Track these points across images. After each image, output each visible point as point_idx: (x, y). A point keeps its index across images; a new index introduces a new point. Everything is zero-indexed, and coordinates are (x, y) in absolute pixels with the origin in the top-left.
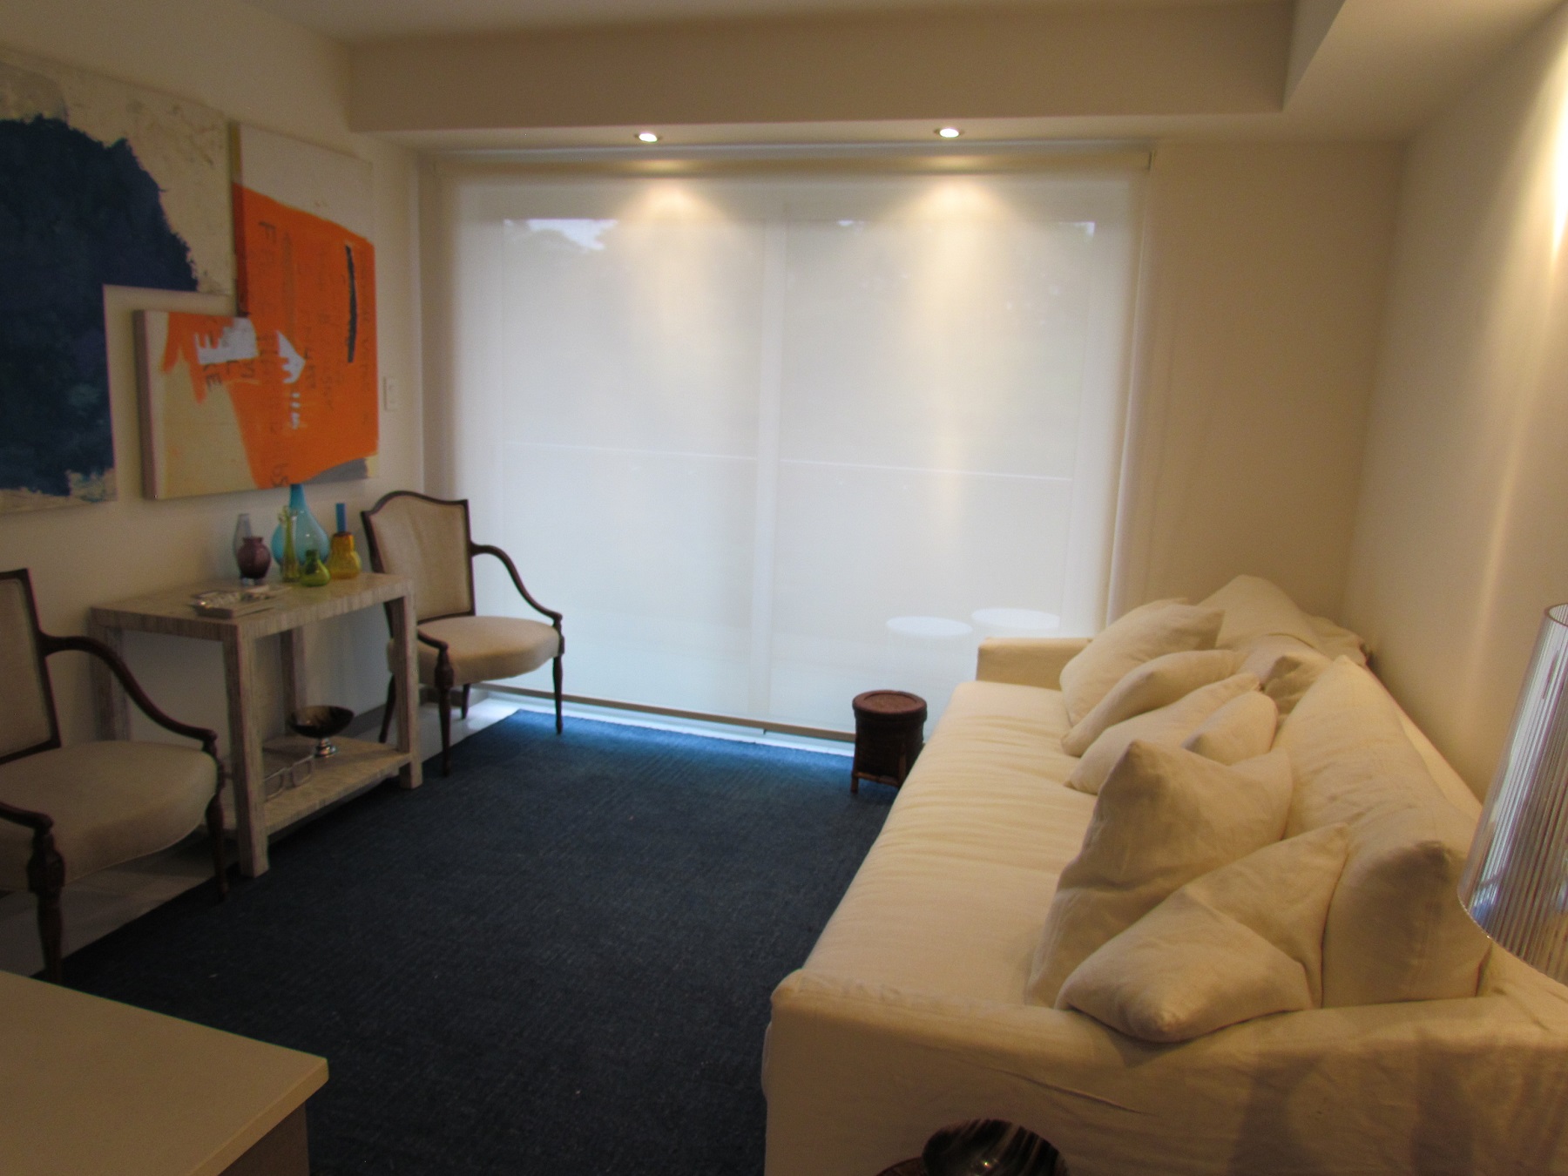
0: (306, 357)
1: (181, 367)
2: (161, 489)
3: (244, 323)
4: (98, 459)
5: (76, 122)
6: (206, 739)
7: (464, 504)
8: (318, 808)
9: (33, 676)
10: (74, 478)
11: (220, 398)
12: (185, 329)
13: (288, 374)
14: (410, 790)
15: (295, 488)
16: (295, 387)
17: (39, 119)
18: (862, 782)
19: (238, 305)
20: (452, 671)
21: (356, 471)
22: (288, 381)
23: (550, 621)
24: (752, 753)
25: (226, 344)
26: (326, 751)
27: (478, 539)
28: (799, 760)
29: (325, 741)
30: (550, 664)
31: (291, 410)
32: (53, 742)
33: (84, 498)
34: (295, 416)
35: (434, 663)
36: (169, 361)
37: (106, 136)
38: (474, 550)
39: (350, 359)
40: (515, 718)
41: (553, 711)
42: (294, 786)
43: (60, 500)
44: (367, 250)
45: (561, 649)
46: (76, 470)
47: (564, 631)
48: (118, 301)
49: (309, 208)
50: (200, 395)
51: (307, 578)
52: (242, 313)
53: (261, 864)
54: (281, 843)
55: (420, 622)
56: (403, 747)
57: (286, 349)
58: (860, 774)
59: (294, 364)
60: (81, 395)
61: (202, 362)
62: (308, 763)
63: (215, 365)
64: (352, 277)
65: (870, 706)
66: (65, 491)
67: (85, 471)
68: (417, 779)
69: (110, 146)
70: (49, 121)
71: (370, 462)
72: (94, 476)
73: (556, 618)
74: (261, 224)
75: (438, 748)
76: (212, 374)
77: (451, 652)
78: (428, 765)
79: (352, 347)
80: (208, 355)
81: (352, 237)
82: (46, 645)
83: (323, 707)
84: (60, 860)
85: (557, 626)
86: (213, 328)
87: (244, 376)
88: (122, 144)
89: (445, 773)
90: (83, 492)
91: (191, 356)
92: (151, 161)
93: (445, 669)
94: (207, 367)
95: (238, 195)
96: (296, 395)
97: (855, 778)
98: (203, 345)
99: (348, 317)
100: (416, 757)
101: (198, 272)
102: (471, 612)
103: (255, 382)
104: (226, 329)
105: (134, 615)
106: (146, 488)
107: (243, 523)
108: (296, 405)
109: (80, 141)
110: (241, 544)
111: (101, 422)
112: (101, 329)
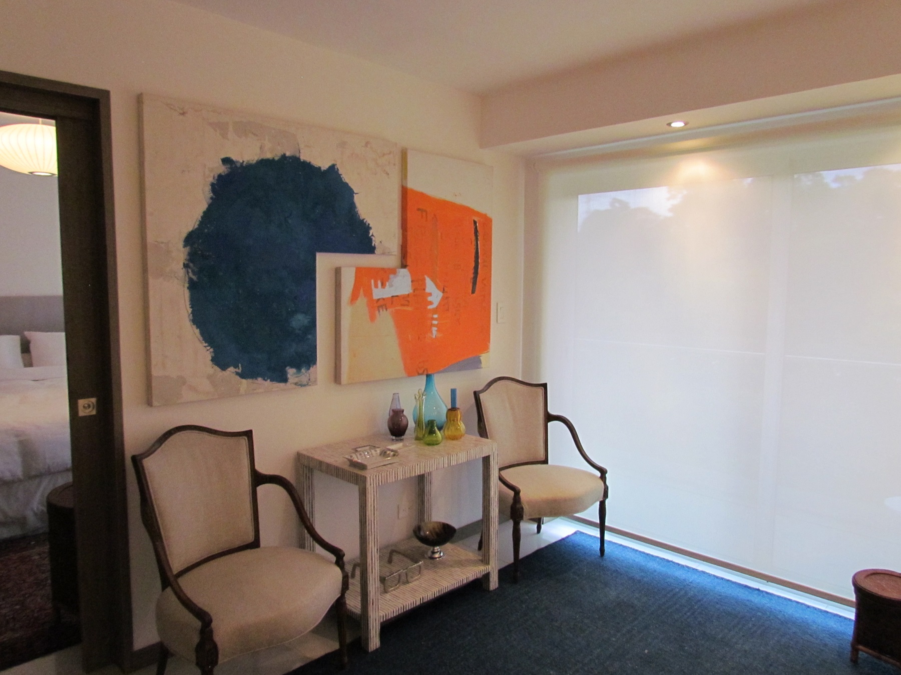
0: (444, 291)
1: (362, 301)
2: (344, 378)
3: (404, 271)
4: (307, 359)
5: (304, 157)
6: (338, 554)
7: (545, 386)
8: (418, 603)
9: (247, 498)
10: (291, 371)
11: (386, 318)
12: (364, 277)
13: (431, 303)
14: (489, 591)
15: (429, 376)
16: (435, 311)
17: (284, 157)
18: (862, 655)
19: (402, 262)
20: (522, 508)
21: (476, 363)
22: (430, 307)
23: (598, 474)
24: (756, 599)
25: (391, 286)
26: (437, 555)
27: (552, 411)
28: (798, 614)
29: (437, 548)
30: (597, 505)
31: (432, 325)
32: (255, 544)
33: (296, 384)
34: (434, 329)
35: (511, 501)
36: (354, 297)
37: (323, 164)
38: (549, 418)
39: (473, 292)
40: (573, 538)
41: (598, 535)
42: (408, 582)
43: (282, 385)
44: (487, 221)
45: (606, 495)
46: (292, 367)
47: (607, 483)
48: (324, 262)
49: (449, 198)
50: (372, 318)
51: (428, 438)
52: (404, 266)
53: (374, 642)
54: (389, 628)
55: (501, 469)
56: (485, 560)
57: (430, 286)
58: (861, 647)
59: (435, 295)
60: (299, 320)
61: (375, 297)
62: (420, 566)
63: (383, 299)
64: (477, 239)
65: (870, 586)
66: (285, 380)
67: (298, 368)
68: (494, 583)
69: (325, 169)
70: (290, 157)
71: (483, 357)
72: (303, 370)
73: (603, 472)
74: (418, 209)
75: (510, 559)
76: (382, 304)
77: (521, 494)
78: (502, 572)
79: (474, 283)
80: (379, 293)
81: (478, 214)
82: (258, 479)
83: (440, 523)
84: (215, 647)
85: (603, 477)
86: (383, 275)
87: (403, 305)
88: (332, 168)
89: (515, 581)
90: (296, 380)
91: (369, 294)
92: (348, 176)
93: (518, 506)
94: (378, 300)
95: (405, 193)
96: (436, 316)
97: (855, 650)
98: (376, 286)
99: (473, 264)
100: (493, 568)
101: (376, 242)
102: (546, 462)
103: (409, 309)
104: (391, 276)
105: (316, 460)
106: (337, 378)
107: (395, 398)
108: (435, 322)
109: (307, 167)
110: (392, 413)
111: (310, 337)
112: (314, 280)
